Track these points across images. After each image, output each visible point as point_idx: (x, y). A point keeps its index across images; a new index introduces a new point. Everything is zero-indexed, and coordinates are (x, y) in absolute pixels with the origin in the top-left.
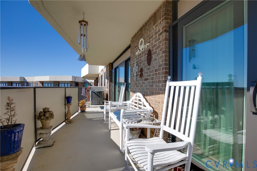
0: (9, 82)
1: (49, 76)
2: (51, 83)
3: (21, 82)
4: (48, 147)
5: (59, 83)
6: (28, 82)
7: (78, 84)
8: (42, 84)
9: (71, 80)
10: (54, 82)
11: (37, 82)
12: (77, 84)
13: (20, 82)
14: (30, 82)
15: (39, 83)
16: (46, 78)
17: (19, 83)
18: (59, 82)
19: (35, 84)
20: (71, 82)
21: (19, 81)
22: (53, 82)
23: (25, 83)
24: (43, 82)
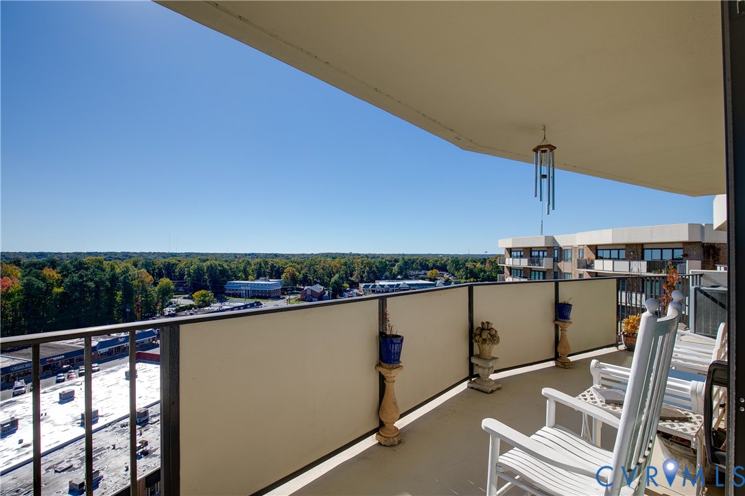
0: (527, 248)
1: (610, 231)
2: (619, 250)
3: (548, 247)
4: (483, 391)
5: (643, 250)
6: (561, 248)
7: (719, 249)
8: (595, 252)
9: (686, 239)
10: (627, 245)
11: (582, 247)
12: (712, 252)
13: (546, 249)
14: (565, 248)
15: (587, 250)
16: (604, 237)
17: (543, 251)
18: (642, 245)
19: (578, 252)
20: (684, 243)
21: (544, 245)
22: (624, 247)
23: (556, 251)
24: (596, 246)
